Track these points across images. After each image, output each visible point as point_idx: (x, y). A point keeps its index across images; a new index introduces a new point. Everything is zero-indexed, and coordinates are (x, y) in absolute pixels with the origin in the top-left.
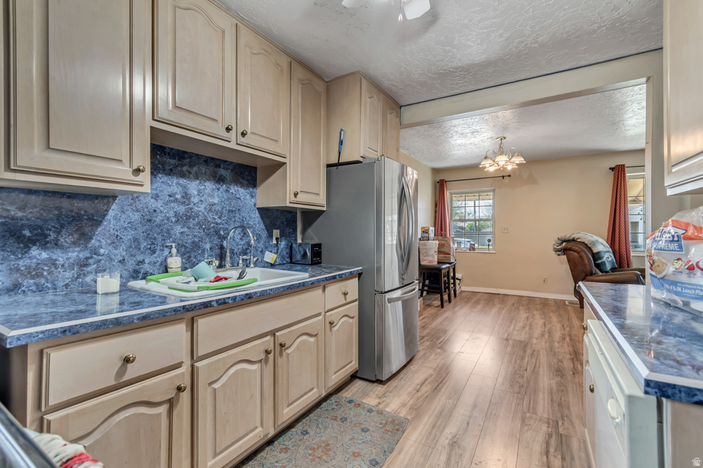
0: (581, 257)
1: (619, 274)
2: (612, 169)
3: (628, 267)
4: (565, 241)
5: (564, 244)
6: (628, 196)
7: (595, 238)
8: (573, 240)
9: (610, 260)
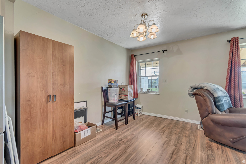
0: (205, 100)
1: (234, 116)
2: (229, 41)
3: (241, 107)
4: (195, 89)
5: (195, 90)
6: (241, 59)
7: (216, 86)
8: (201, 88)
9: (227, 102)
